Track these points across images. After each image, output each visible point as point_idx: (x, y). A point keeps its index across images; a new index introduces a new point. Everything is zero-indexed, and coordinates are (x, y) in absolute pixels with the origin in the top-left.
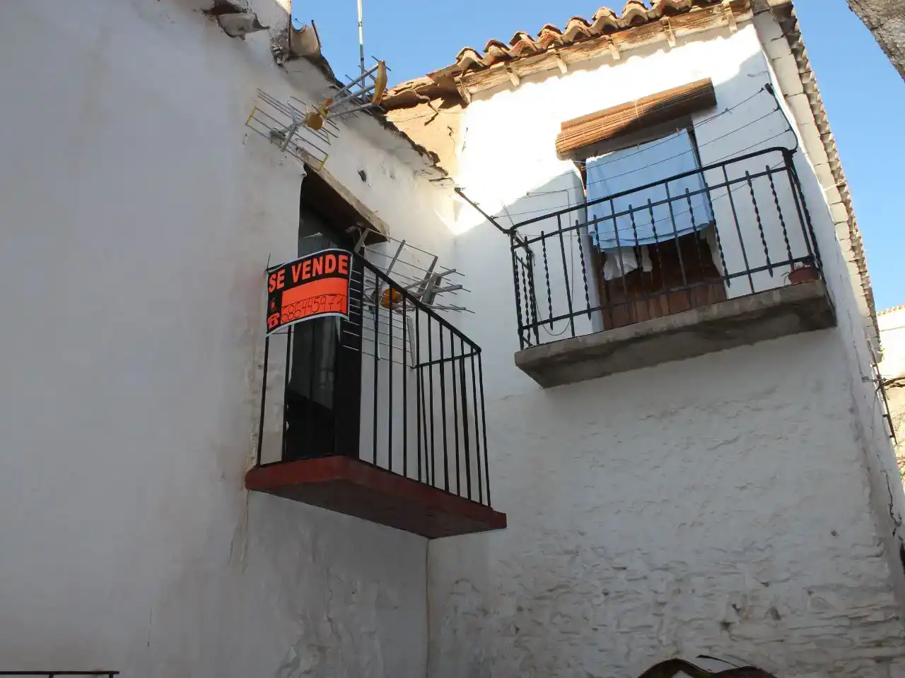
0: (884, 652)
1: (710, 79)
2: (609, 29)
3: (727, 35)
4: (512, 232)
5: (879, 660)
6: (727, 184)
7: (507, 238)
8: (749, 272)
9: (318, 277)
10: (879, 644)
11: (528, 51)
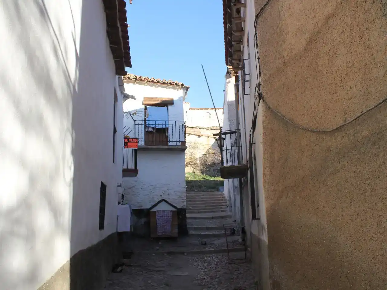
0: (183, 201)
1: (173, 99)
2: (158, 82)
3: (178, 90)
4: (135, 121)
5: (182, 202)
6: (176, 125)
7: (133, 122)
8: (176, 141)
9: (134, 142)
10: (182, 200)
11: (141, 80)
